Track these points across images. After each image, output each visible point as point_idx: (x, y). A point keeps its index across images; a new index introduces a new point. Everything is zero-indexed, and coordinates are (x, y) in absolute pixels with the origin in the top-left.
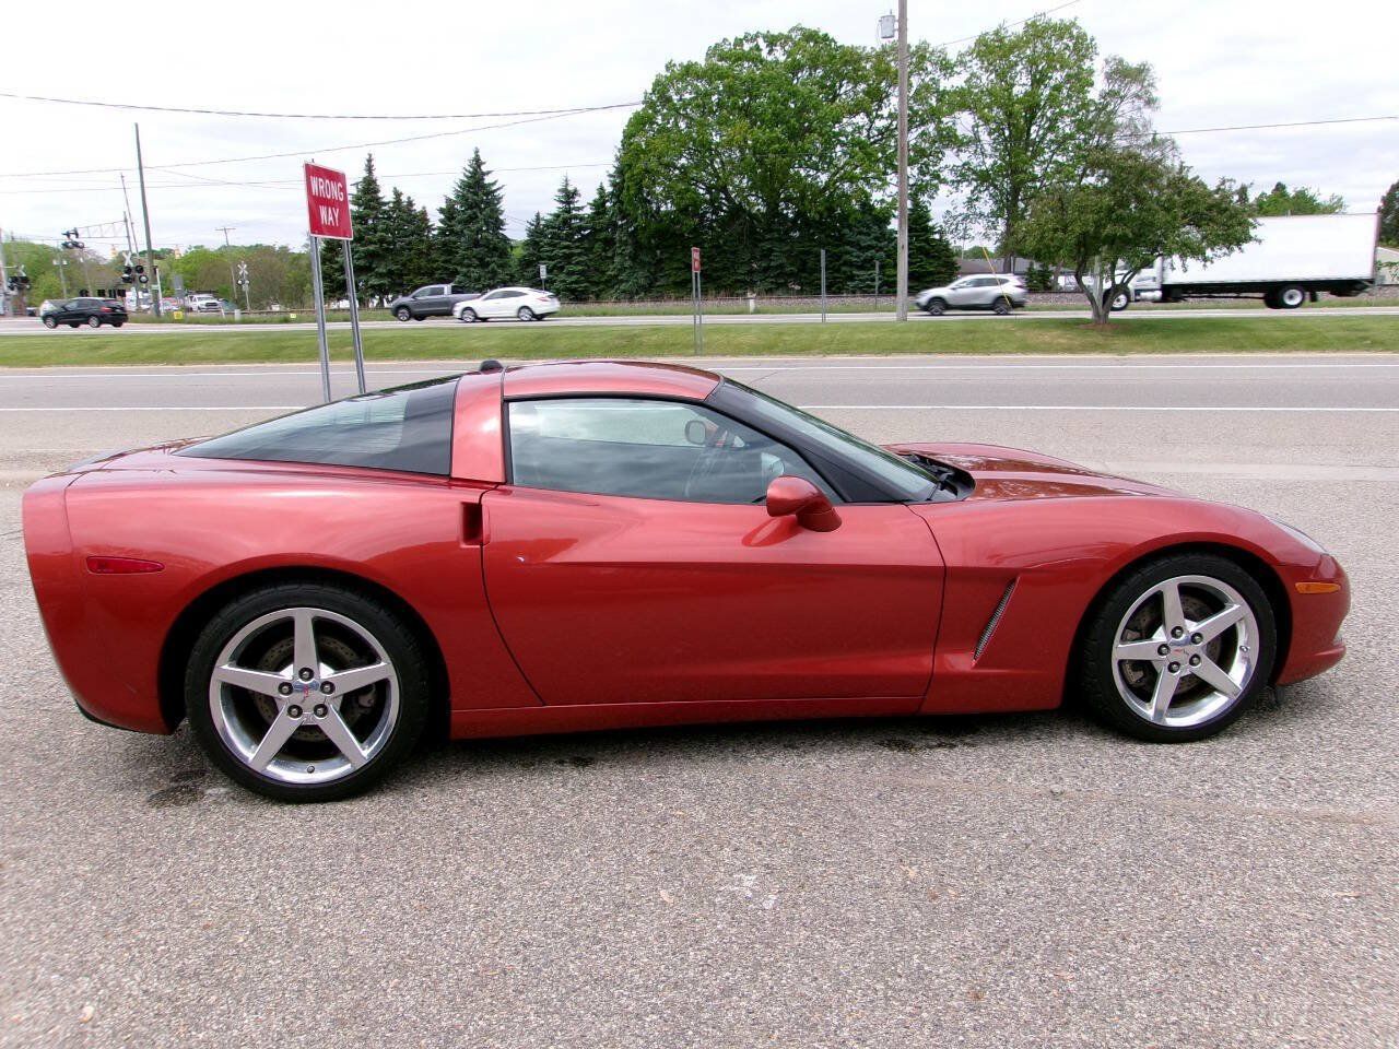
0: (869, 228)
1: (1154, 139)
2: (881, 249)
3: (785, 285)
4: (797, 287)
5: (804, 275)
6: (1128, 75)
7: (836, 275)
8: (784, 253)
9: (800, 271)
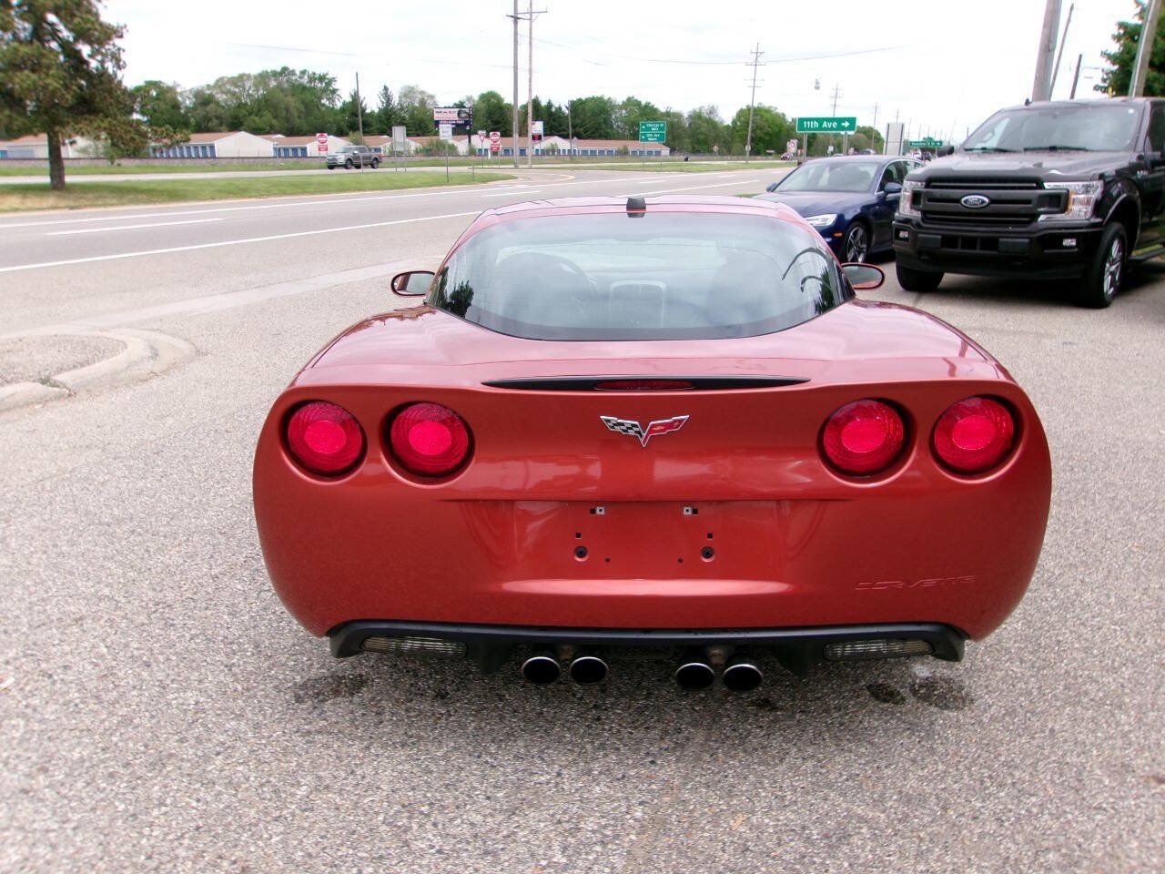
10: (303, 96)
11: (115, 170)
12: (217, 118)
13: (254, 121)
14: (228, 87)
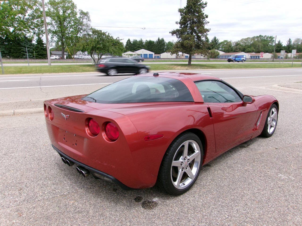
0: (27, 42)
1: (91, 28)
2: (31, 48)
3: (5, 56)
4: (9, 57)
5: (10, 54)
6: (84, 14)
7: (20, 54)
8: (4, 48)
9: (9, 53)
10: (264, 43)
11: (208, 61)
12: (239, 49)
13: (248, 49)
14: (244, 41)
